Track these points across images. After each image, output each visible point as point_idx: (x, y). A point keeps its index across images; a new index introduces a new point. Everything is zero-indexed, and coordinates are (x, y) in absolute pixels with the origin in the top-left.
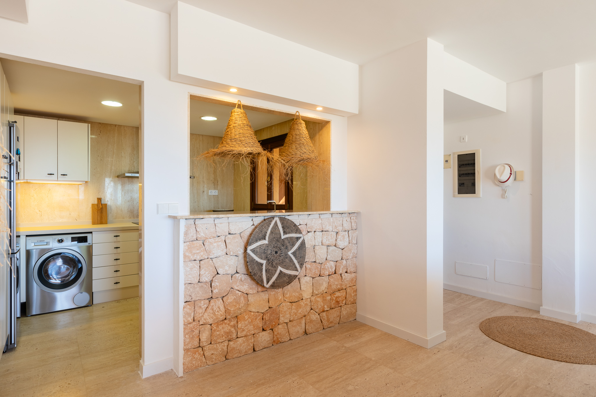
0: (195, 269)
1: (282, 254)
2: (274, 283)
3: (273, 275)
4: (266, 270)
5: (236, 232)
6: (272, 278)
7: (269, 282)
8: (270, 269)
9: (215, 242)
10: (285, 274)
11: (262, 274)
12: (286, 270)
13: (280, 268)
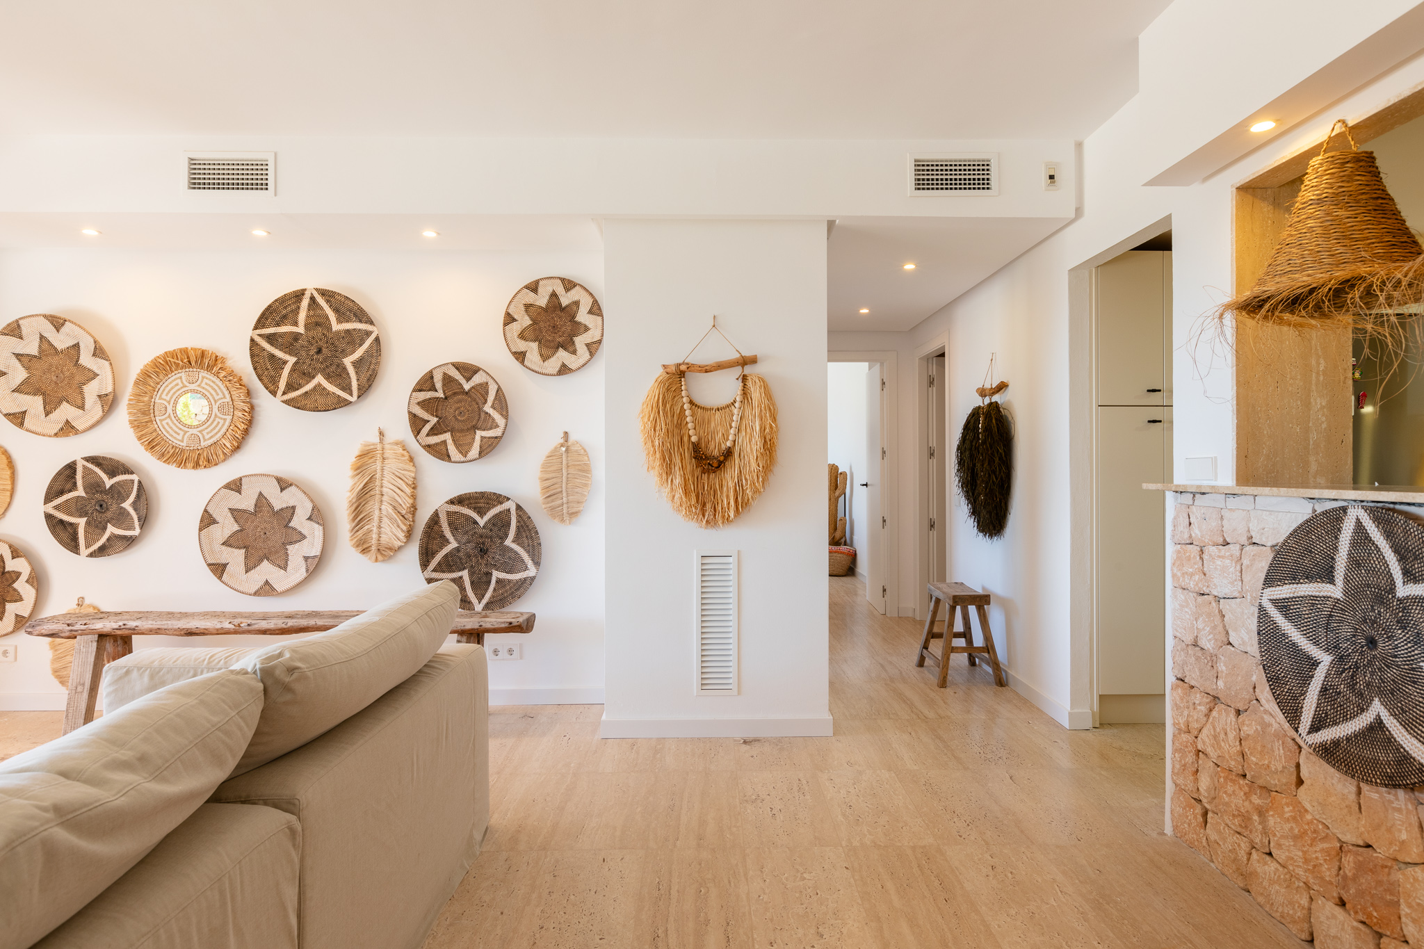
0: (1187, 610)
1: (1396, 656)
2: (1336, 743)
3: (1346, 718)
4: (1324, 690)
5: (1264, 540)
6: (1335, 723)
7: (1320, 730)
8: (1340, 693)
9: (1219, 557)
10: (1390, 740)
11: (1304, 694)
12: (1400, 727)
13: (1377, 708)
